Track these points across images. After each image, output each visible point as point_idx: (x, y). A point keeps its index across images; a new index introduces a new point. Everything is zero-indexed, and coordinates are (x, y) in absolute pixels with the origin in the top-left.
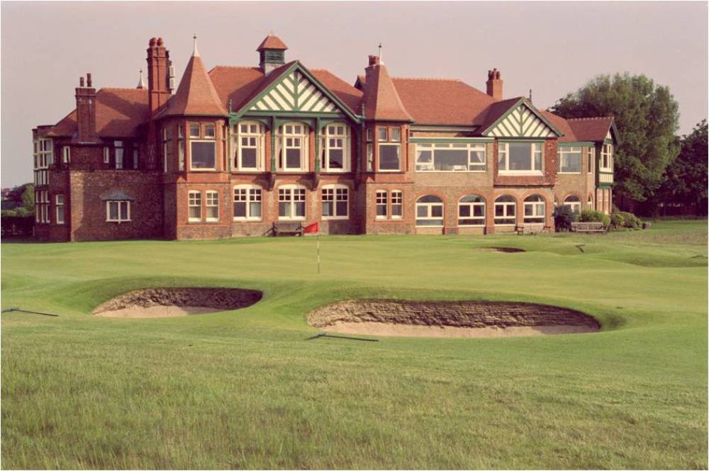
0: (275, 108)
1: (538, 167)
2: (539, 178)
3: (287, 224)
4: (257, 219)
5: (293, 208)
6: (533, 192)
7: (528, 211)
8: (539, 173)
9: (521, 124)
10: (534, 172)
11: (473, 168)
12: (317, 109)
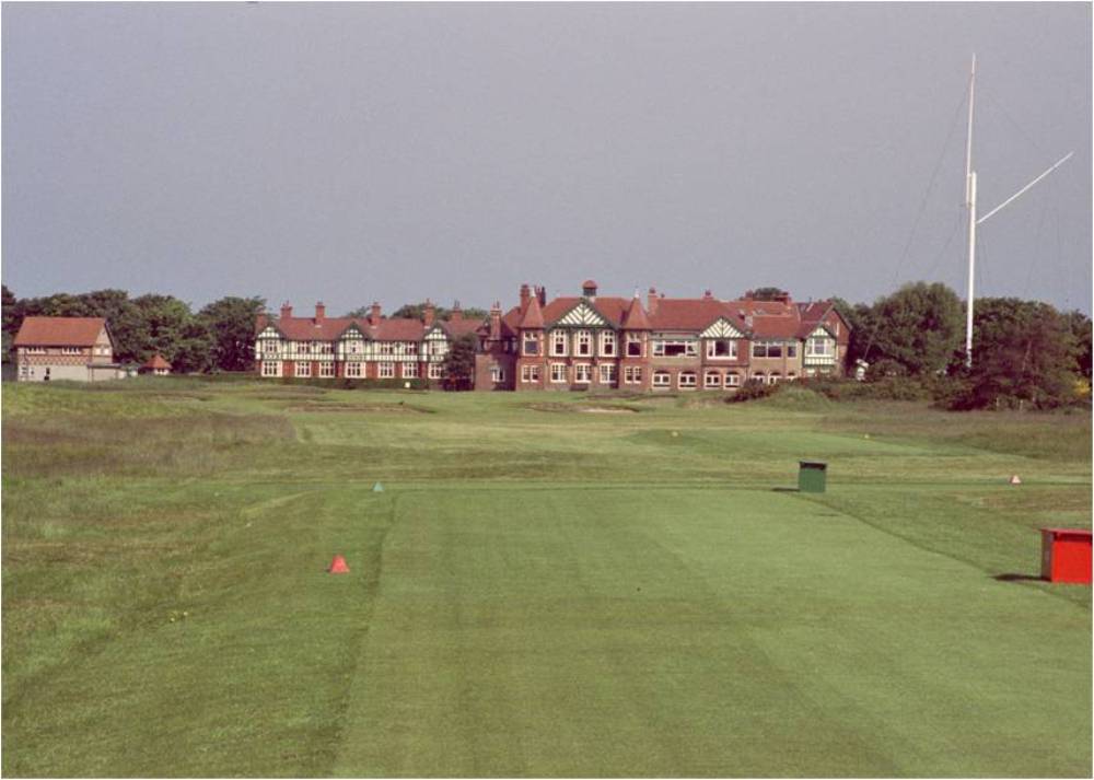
0: (572, 322)
1: (734, 354)
2: (733, 361)
3: (581, 384)
4: (564, 381)
5: (585, 376)
6: (731, 369)
7: (728, 380)
8: (735, 358)
9: (723, 329)
10: (731, 358)
11: (689, 355)
12: (595, 322)
